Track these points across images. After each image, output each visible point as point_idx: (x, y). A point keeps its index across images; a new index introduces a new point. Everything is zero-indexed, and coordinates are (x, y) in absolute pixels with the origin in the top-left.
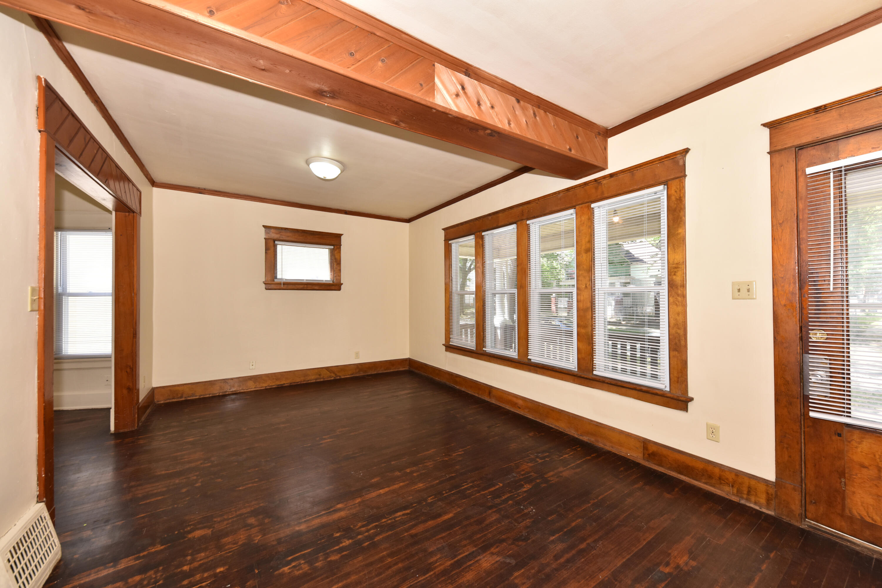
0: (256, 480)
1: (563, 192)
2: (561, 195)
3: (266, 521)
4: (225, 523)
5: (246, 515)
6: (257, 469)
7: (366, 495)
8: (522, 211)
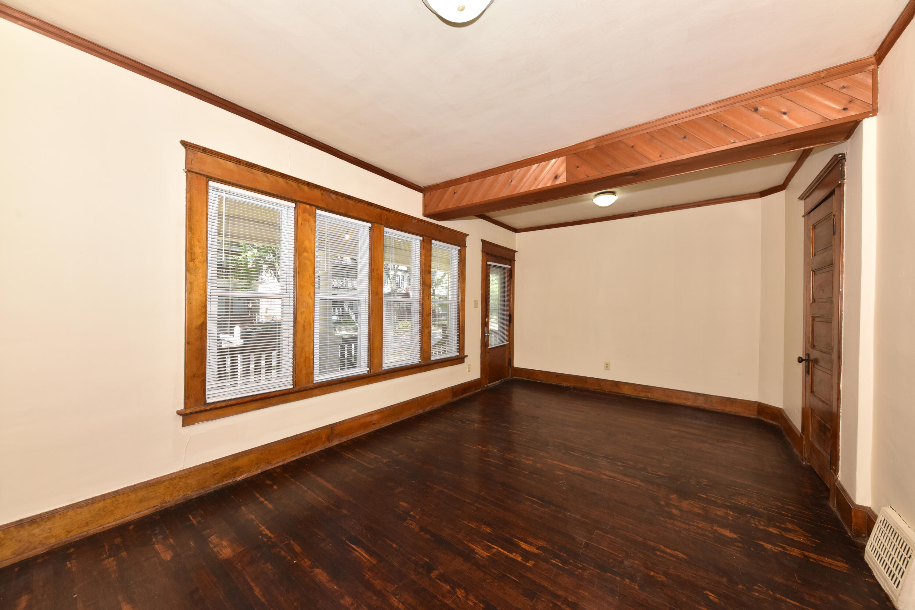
0: (658, 553)
1: (418, 220)
2: (414, 221)
3: (663, 503)
4: (700, 525)
5: (679, 519)
6: (652, 573)
7: (579, 471)
8: (381, 215)
